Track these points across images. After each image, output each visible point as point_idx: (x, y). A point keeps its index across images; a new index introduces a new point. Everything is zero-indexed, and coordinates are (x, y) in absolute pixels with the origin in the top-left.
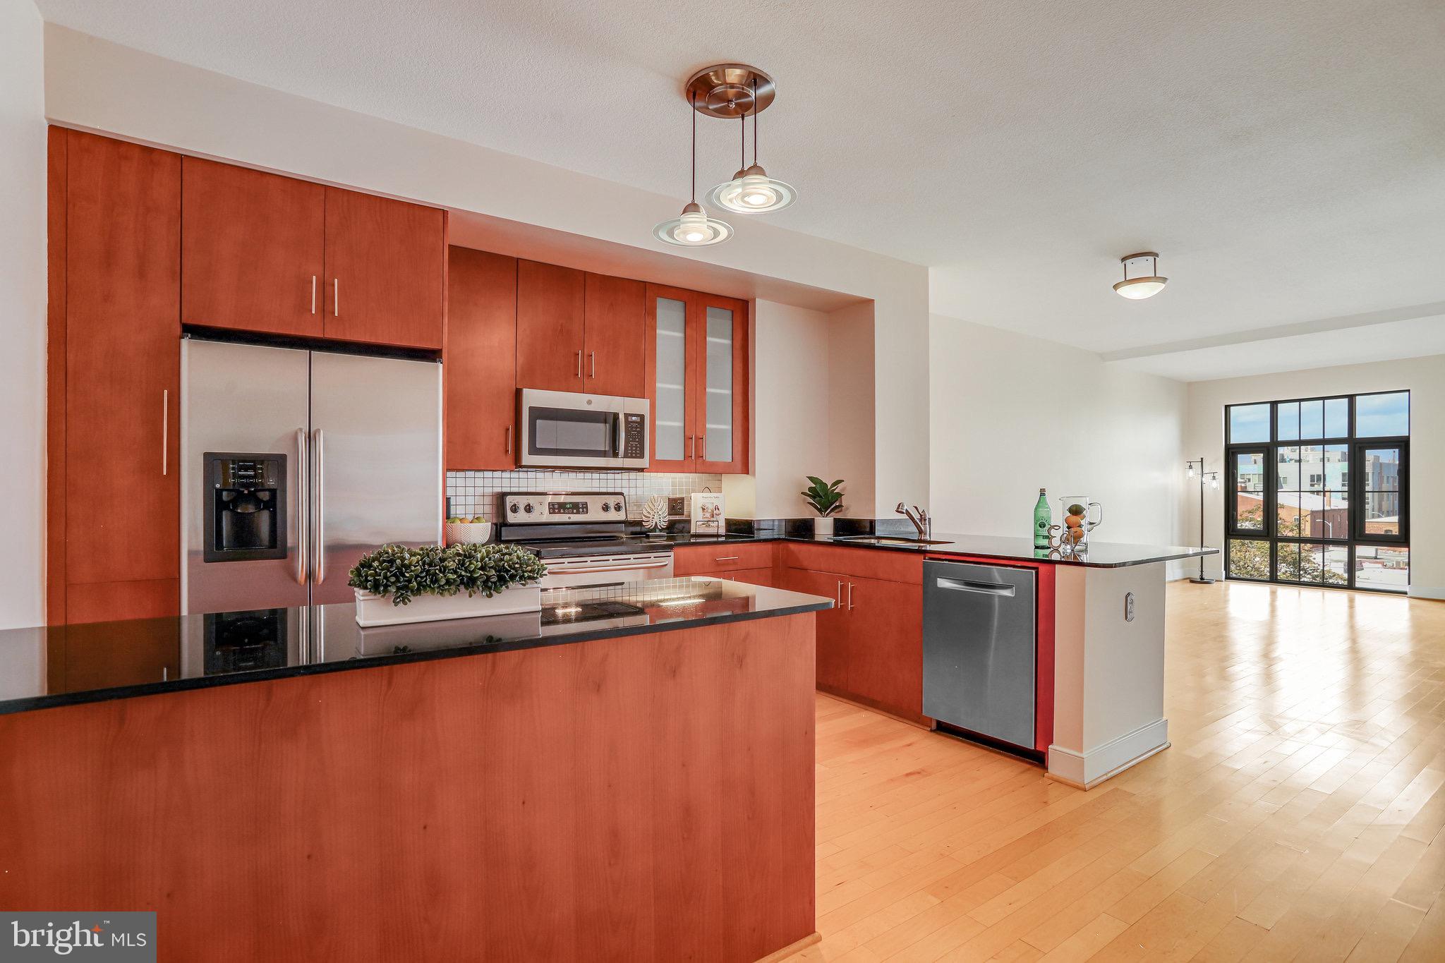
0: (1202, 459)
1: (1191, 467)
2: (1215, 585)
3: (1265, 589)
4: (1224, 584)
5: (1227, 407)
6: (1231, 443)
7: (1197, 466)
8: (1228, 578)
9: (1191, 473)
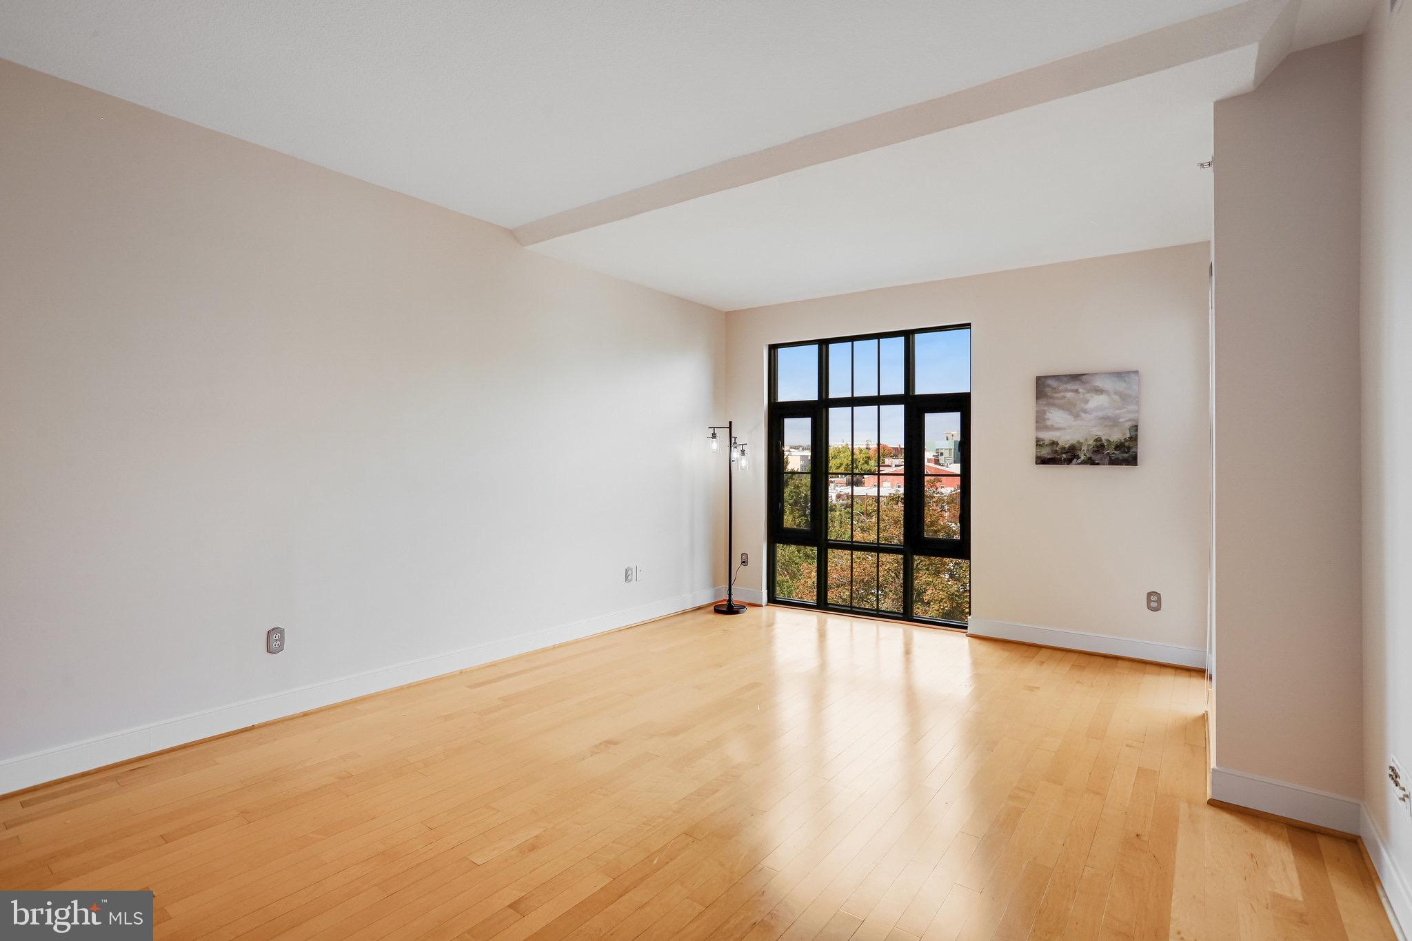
0: (730, 423)
1: (714, 436)
2: (749, 612)
3: (811, 619)
4: (768, 611)
5: (773, 348)
6: (779, 401)
7: (723, 434)
8: (772, 600)
9: (714, 445)
